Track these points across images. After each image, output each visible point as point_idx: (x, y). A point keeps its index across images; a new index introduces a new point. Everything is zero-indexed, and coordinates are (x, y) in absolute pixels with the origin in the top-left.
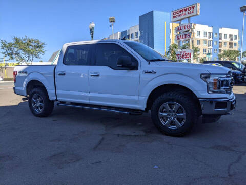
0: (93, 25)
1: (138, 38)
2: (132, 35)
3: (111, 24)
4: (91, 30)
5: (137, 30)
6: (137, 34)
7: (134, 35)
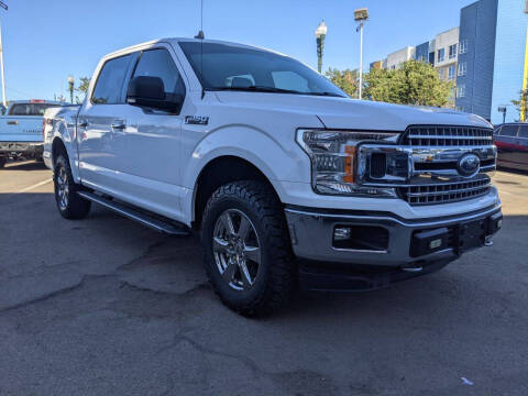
0: (323, 29)
1: (455, 60)
2: (441, 52)
3: (359, 23)
4: (319, 41)
5: (455, 40)
6: (452, 49)
7: (447, 52)
